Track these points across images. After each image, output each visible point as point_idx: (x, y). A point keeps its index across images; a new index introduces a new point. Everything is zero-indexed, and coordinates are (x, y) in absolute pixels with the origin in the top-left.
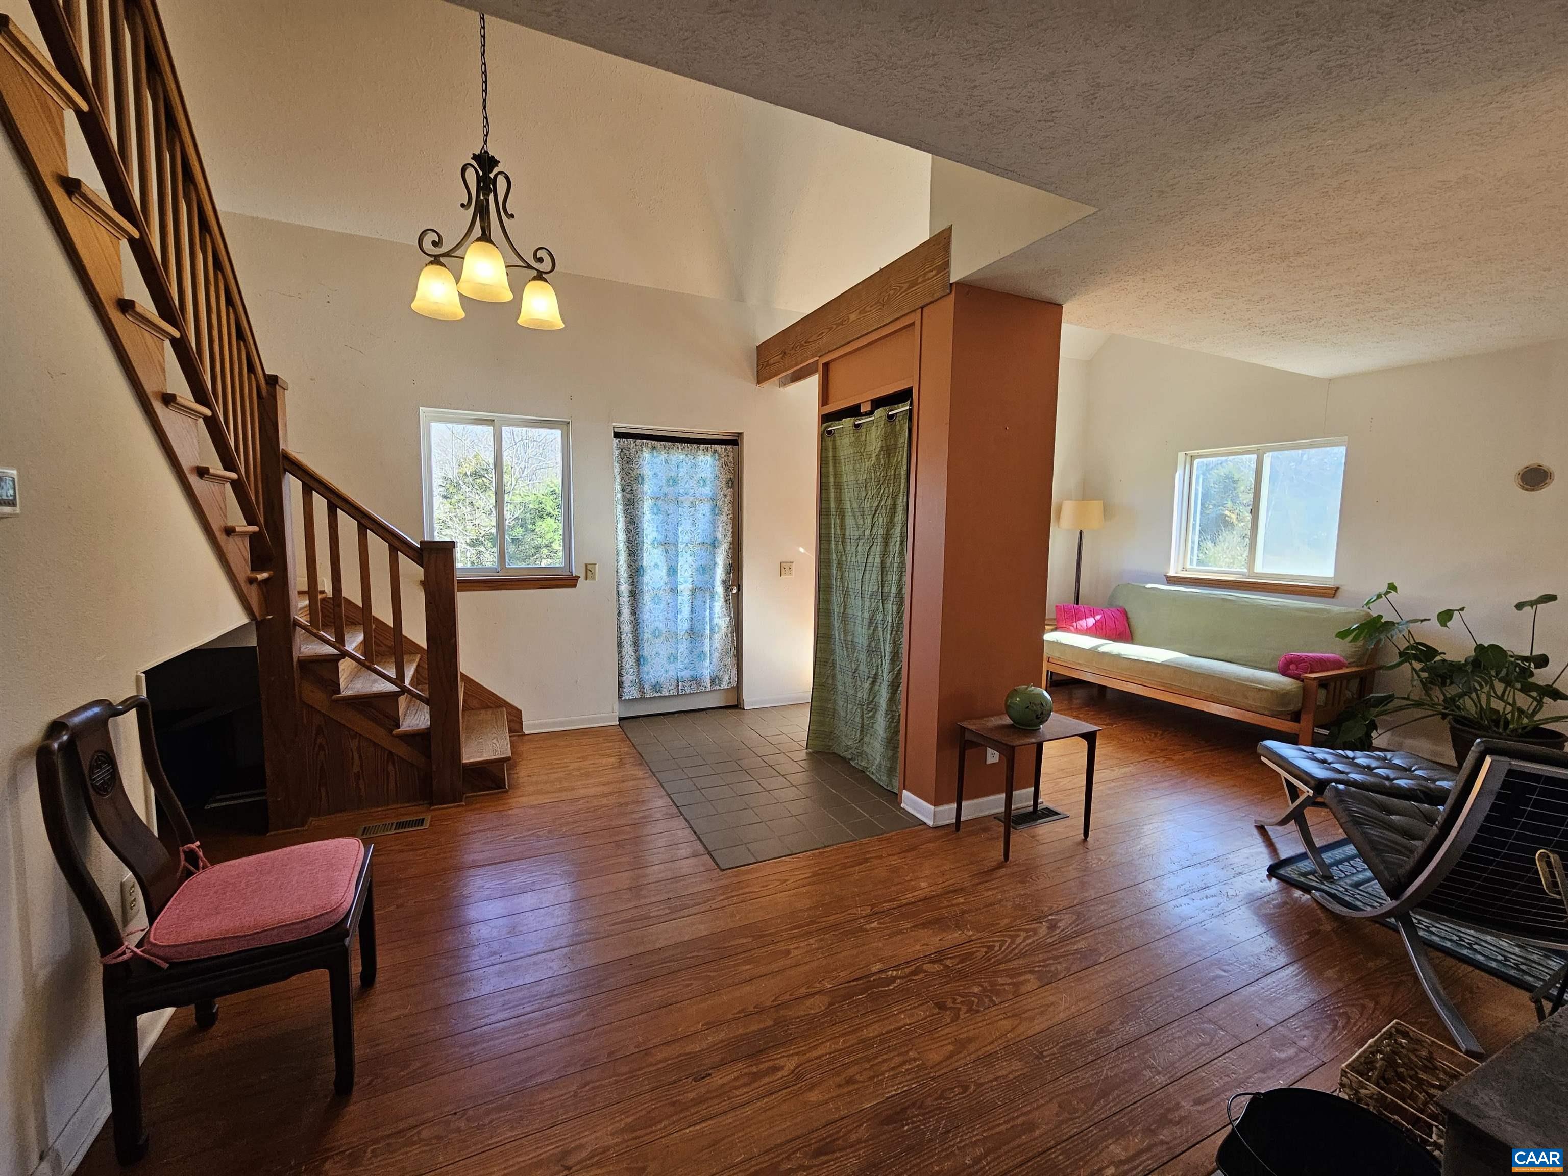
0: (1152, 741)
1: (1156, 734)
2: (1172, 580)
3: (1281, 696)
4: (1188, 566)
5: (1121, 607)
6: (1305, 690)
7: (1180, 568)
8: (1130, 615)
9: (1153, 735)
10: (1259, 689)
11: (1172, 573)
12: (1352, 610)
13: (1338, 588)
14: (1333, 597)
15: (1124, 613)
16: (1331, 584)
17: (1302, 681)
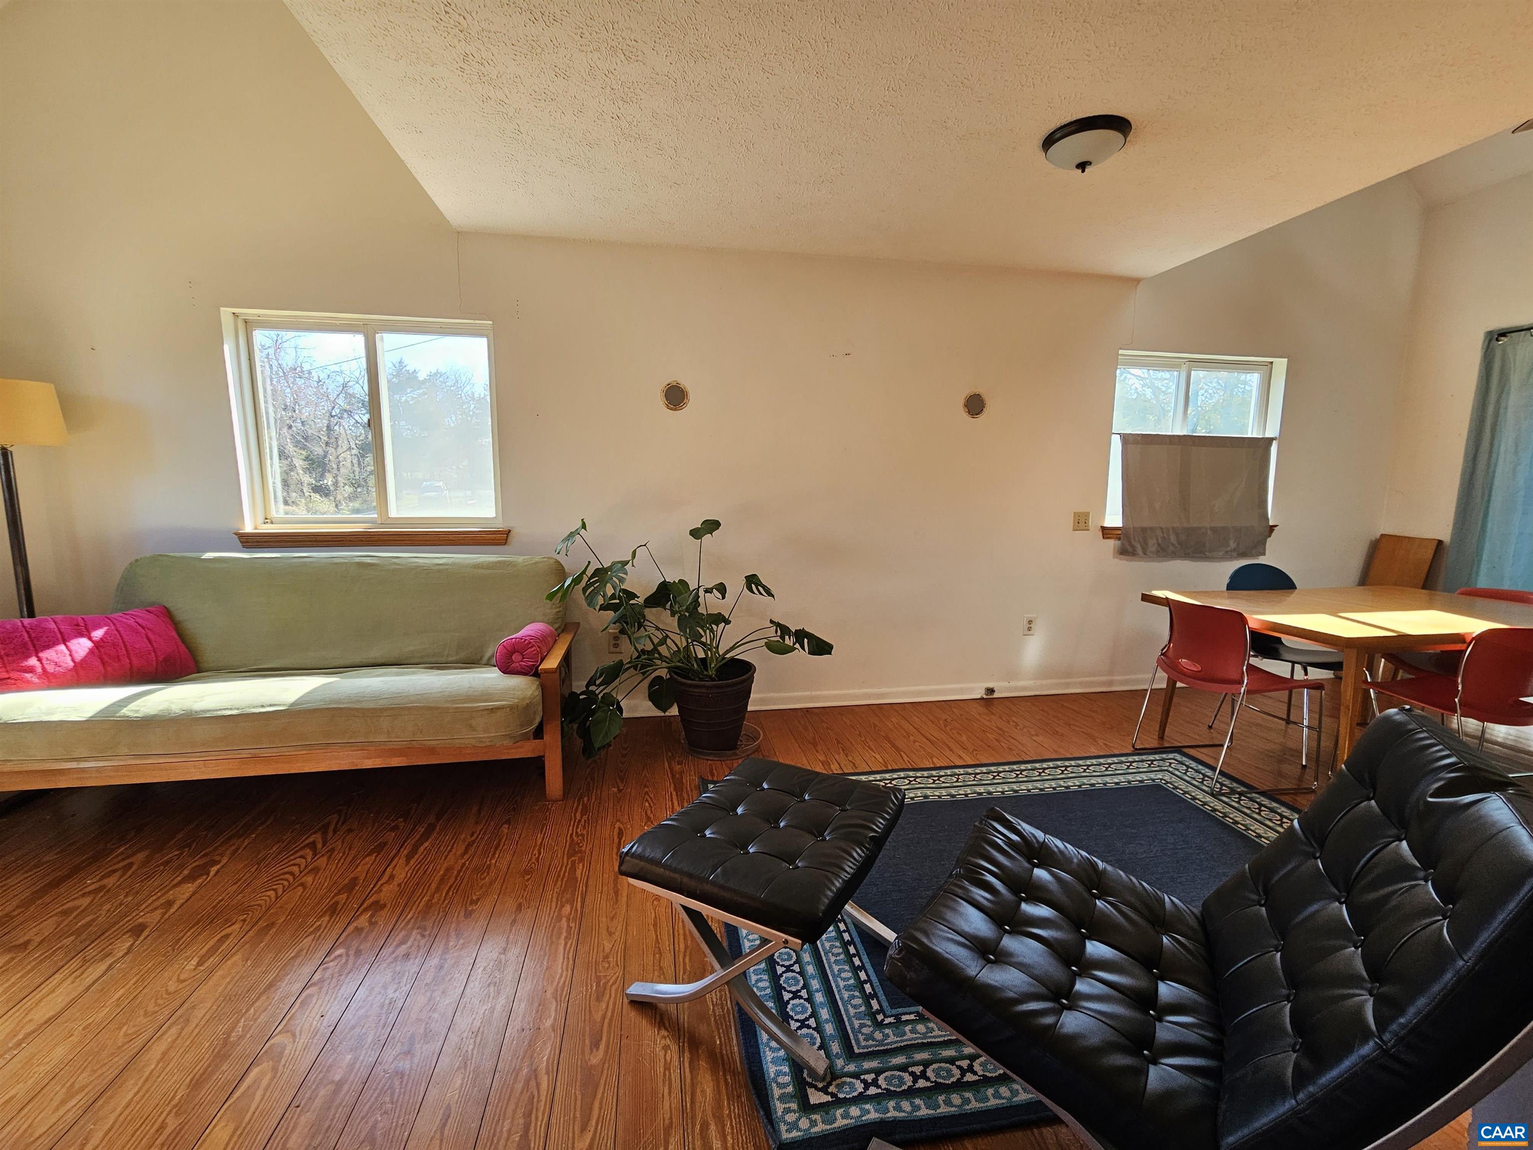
0: (316, 870)
1: (313, 846)
2: (251, 541)
3: (521, 711)
4: (274, 514)
5: (152, 604)
6: (543, 687)
7: (261, 519)
8: (180, 616)
9: (309, 853)
10: (493, 710)
11: (248, 528)
12: (537, 558)
13: (510, 531)
14: (505, 544)
15: (166, 614)
16: (500, 525)
17: (536, 674)
